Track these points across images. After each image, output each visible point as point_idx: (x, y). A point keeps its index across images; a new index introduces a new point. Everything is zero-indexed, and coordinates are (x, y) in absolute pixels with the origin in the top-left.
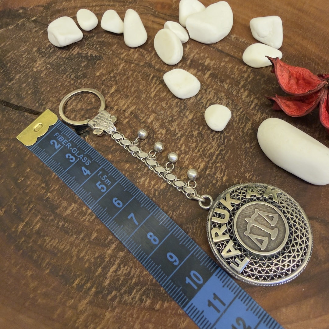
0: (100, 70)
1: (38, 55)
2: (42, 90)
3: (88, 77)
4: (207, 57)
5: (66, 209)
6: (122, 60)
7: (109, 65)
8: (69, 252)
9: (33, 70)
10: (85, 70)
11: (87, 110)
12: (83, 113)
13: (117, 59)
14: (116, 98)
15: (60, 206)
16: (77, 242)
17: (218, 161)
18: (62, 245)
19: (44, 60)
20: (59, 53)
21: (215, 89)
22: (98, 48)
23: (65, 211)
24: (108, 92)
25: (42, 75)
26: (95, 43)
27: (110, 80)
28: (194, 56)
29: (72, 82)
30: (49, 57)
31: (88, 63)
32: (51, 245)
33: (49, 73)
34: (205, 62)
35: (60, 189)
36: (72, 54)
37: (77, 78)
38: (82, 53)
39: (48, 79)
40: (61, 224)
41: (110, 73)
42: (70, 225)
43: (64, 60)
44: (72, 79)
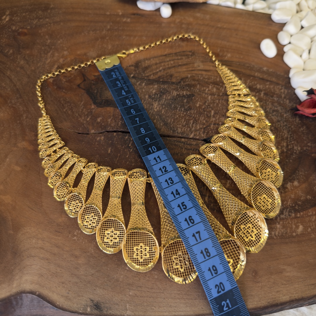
0: (197, 103)
1: (151, 100)
2: (169, 122)
3: (193, 108)
6: (208, 94)
7: (202, 99)
9: (154, 111)
10: (188, 104)
11: (204, 128)
12: (202, 130)
13: (204, 94)
14: (217, 118)
17: (291, 140)
19: (158, 103)
20: (165, 96)
21: (270, 102)
22: (188, 89)
24: (211, 116)
25: (163, 113)
26: (184, 86)
27: (208, 108)
29: (185, 113)
30: (160, 101)
31: (187, 100)
33: (167, 111)
34: (257, 87)
36: (174, 96)
37: (186, 110)
38: (179, 94)
39: (168, 115)
41: (205, 104)
43: (171, 100)
44: (184, 112)
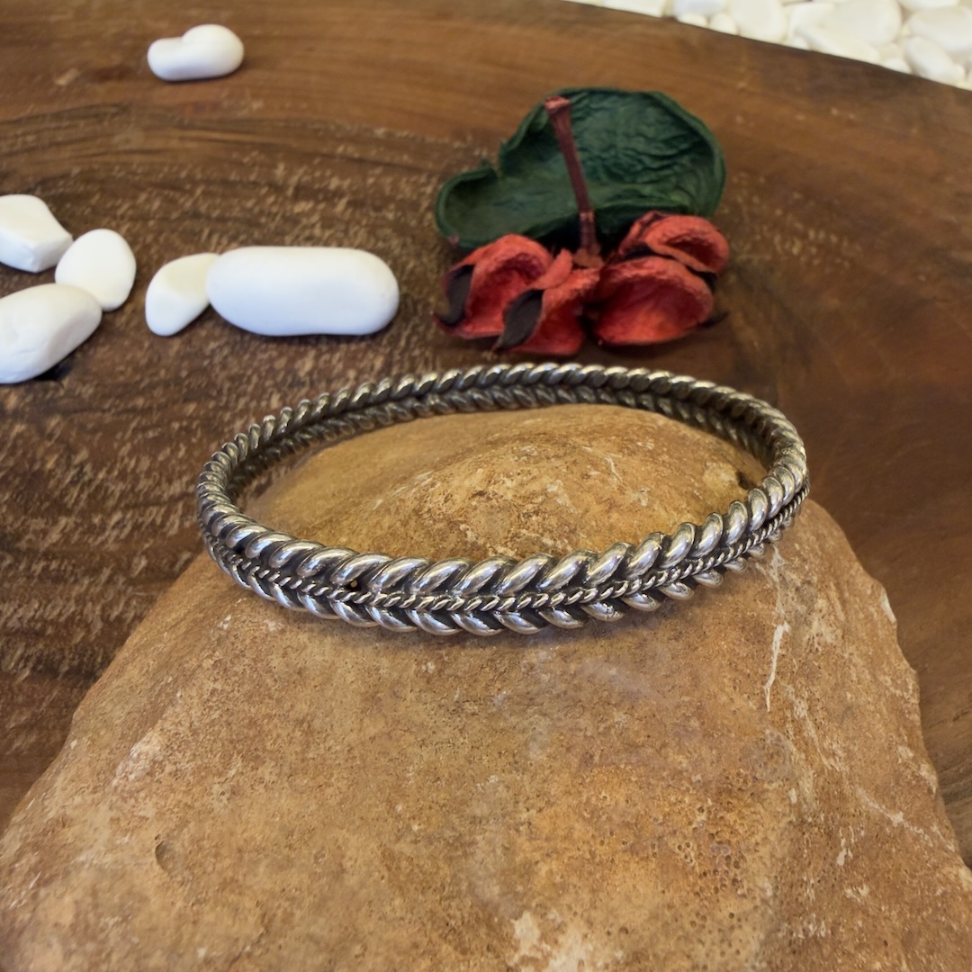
4: (331, 176)
5: (45, 533)
8: (78, 617)
15: (26, 532)
16: (95, 590)
17: (412, 346)
18: (53, 608)
21: (366, 226)
23: (44, 538)
28: (299, 180)
32: (20, 619)
34: (329, 184)
35: (15, 500)
40: (38, 568)
42: (66, 562)
